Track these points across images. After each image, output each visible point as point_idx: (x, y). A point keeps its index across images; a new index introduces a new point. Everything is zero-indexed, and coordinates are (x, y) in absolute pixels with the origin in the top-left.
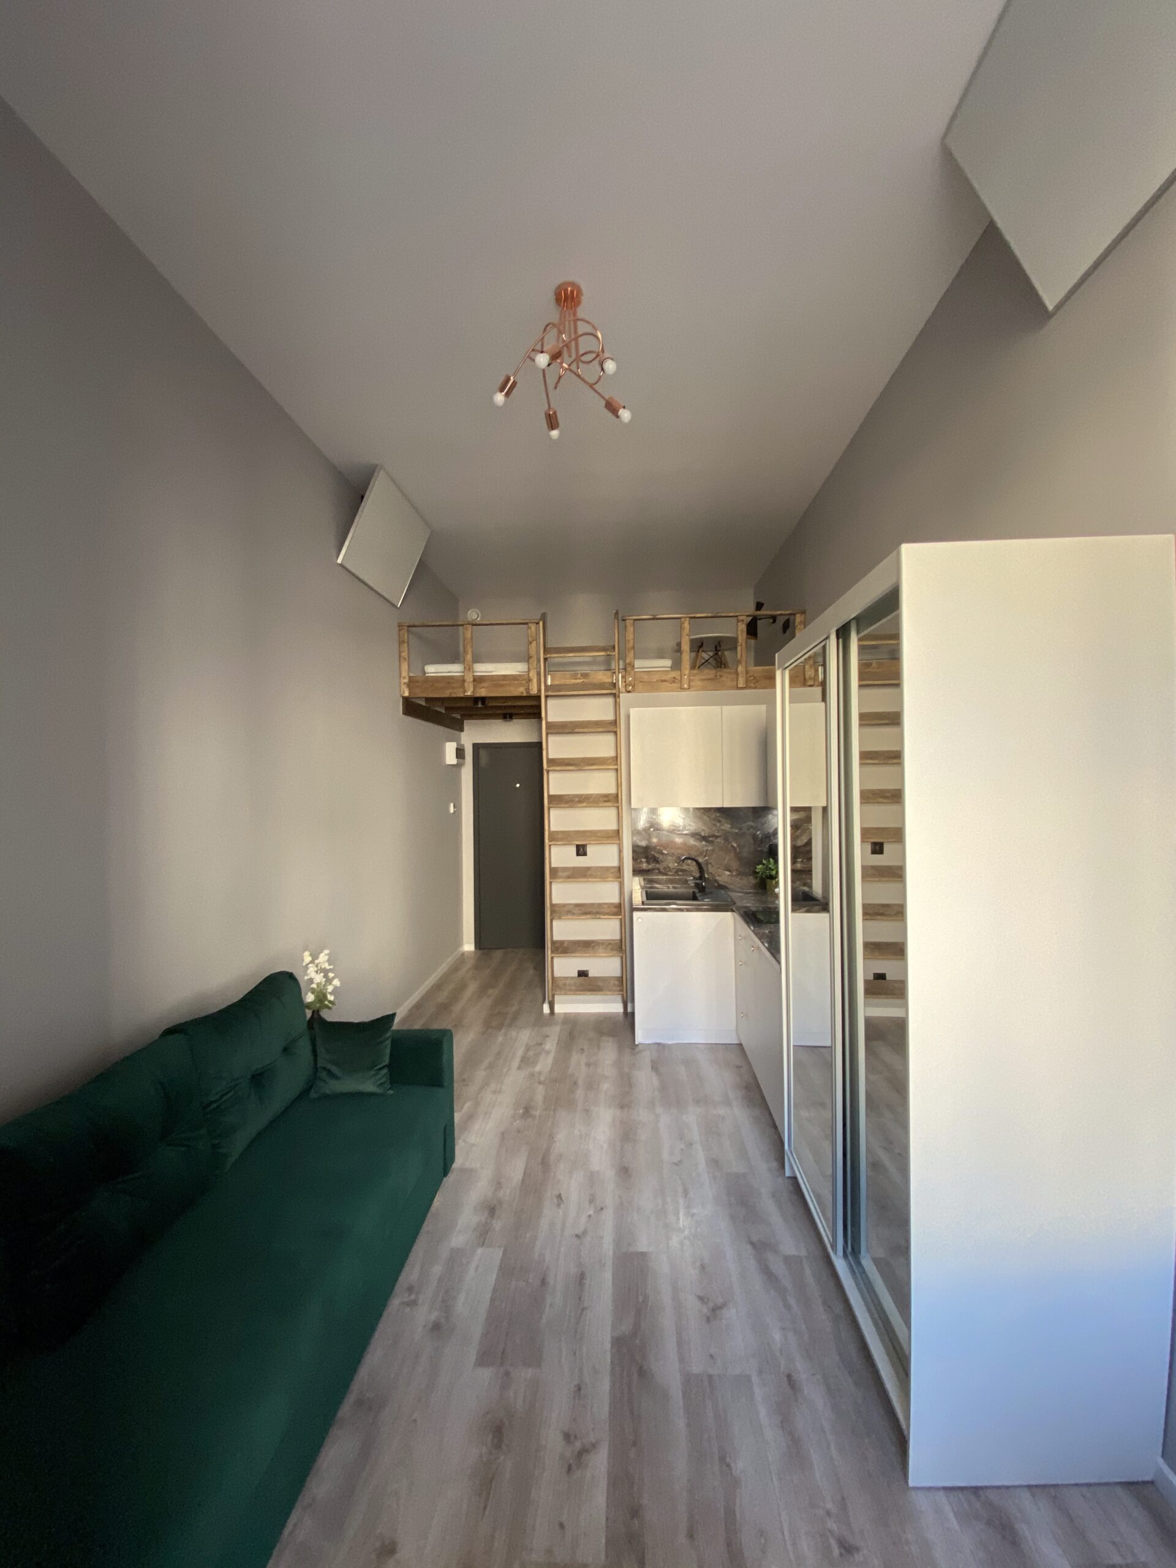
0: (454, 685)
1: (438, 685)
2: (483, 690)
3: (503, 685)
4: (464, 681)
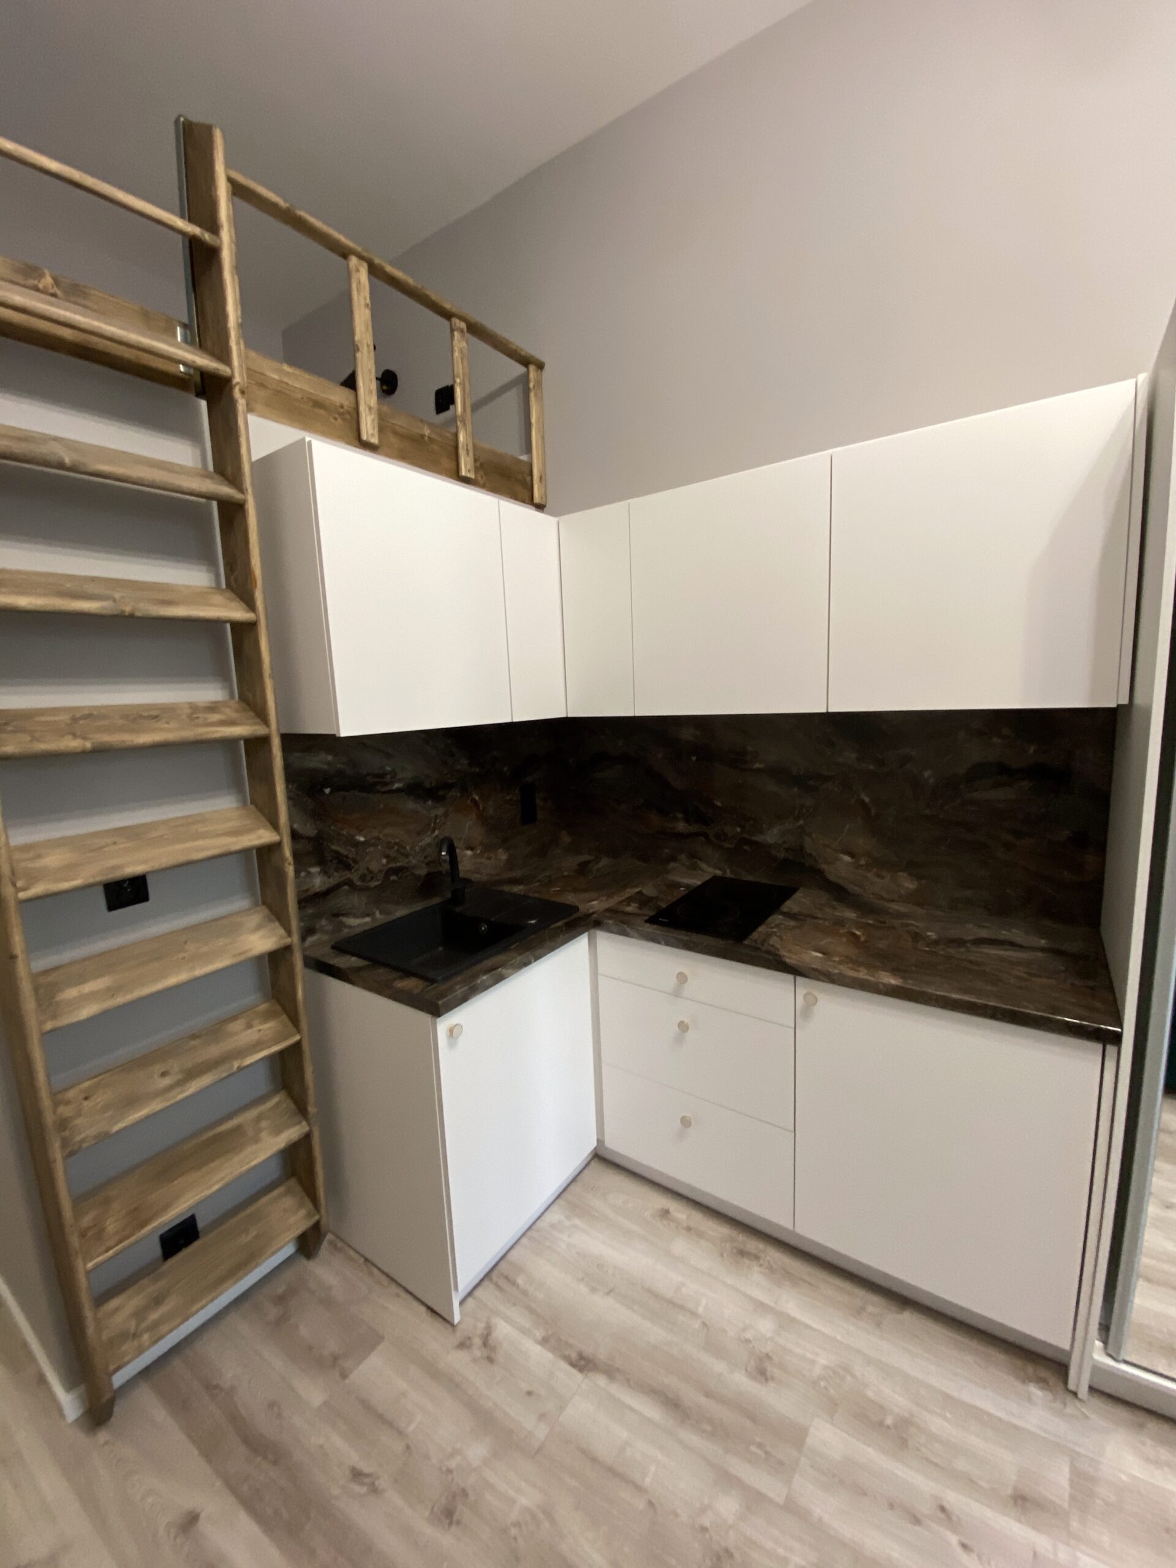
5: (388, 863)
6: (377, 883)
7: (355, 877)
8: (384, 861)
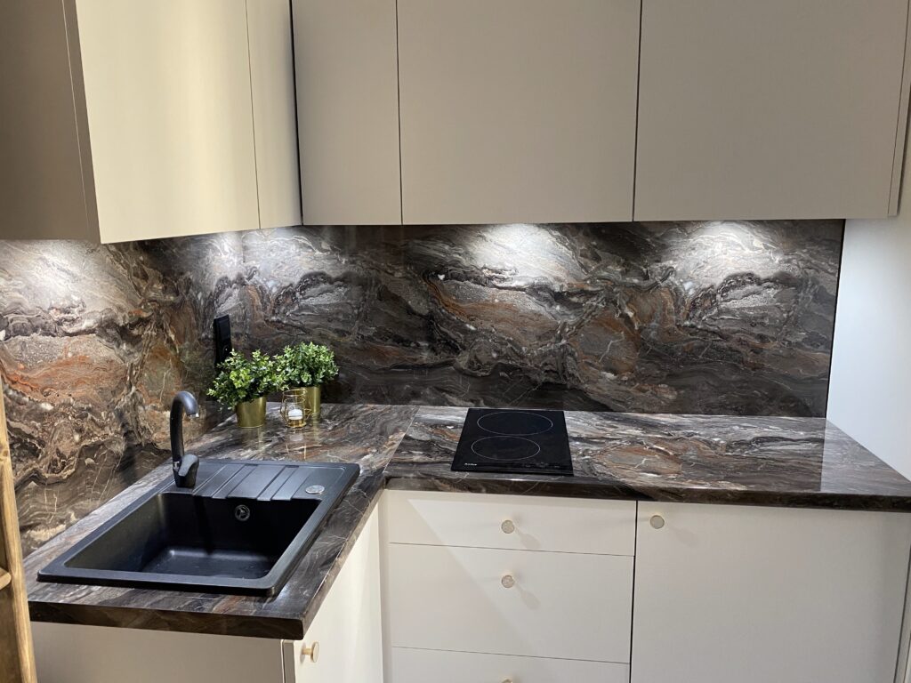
5: (82, 439)
6: (69, 472)
7: (42, 466)
8: (77, 437)
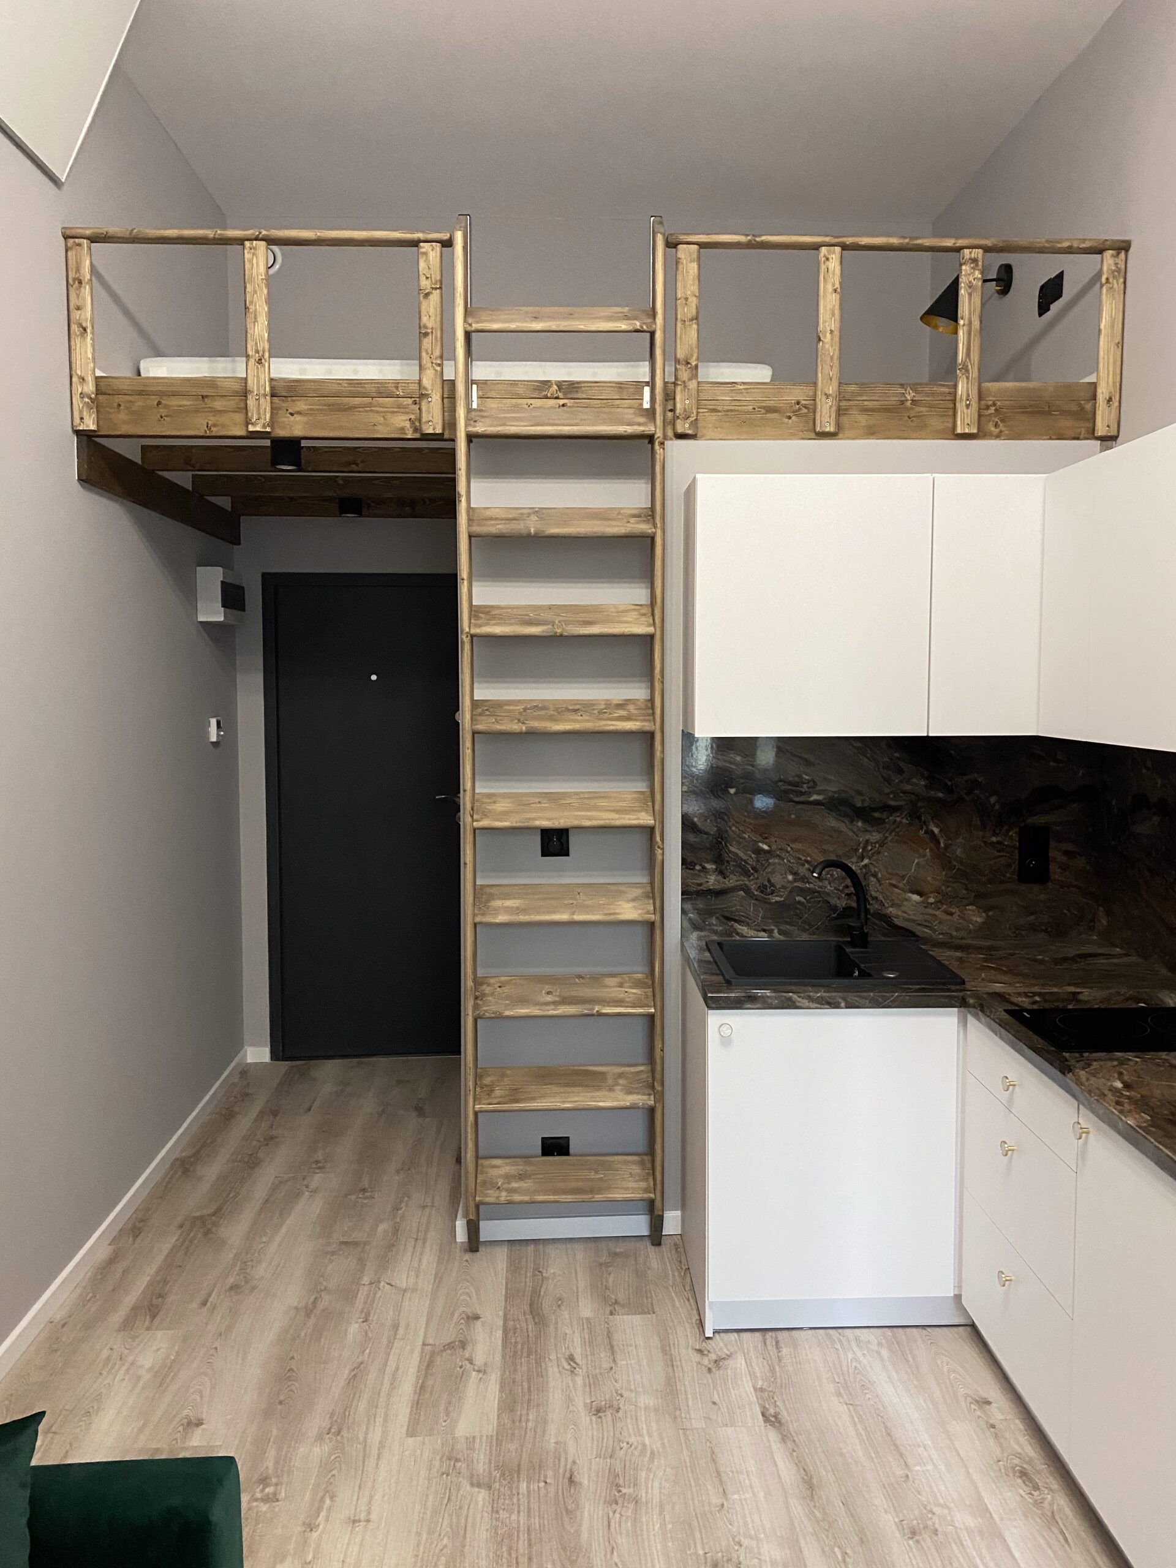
0: (218, 404)
1: (174, 402)
2: (297, 418)
3: (351, 408)
4: (245, 393)
